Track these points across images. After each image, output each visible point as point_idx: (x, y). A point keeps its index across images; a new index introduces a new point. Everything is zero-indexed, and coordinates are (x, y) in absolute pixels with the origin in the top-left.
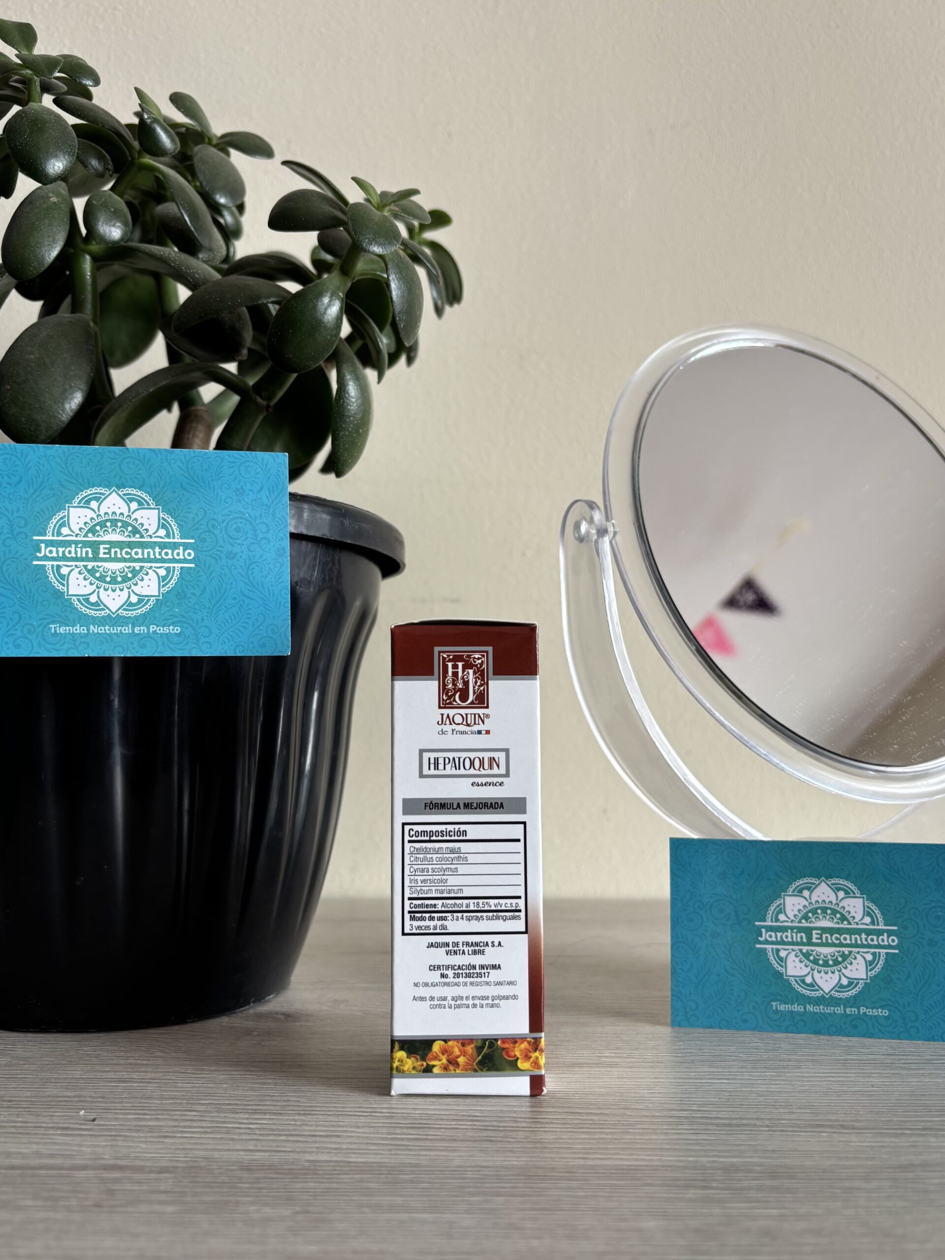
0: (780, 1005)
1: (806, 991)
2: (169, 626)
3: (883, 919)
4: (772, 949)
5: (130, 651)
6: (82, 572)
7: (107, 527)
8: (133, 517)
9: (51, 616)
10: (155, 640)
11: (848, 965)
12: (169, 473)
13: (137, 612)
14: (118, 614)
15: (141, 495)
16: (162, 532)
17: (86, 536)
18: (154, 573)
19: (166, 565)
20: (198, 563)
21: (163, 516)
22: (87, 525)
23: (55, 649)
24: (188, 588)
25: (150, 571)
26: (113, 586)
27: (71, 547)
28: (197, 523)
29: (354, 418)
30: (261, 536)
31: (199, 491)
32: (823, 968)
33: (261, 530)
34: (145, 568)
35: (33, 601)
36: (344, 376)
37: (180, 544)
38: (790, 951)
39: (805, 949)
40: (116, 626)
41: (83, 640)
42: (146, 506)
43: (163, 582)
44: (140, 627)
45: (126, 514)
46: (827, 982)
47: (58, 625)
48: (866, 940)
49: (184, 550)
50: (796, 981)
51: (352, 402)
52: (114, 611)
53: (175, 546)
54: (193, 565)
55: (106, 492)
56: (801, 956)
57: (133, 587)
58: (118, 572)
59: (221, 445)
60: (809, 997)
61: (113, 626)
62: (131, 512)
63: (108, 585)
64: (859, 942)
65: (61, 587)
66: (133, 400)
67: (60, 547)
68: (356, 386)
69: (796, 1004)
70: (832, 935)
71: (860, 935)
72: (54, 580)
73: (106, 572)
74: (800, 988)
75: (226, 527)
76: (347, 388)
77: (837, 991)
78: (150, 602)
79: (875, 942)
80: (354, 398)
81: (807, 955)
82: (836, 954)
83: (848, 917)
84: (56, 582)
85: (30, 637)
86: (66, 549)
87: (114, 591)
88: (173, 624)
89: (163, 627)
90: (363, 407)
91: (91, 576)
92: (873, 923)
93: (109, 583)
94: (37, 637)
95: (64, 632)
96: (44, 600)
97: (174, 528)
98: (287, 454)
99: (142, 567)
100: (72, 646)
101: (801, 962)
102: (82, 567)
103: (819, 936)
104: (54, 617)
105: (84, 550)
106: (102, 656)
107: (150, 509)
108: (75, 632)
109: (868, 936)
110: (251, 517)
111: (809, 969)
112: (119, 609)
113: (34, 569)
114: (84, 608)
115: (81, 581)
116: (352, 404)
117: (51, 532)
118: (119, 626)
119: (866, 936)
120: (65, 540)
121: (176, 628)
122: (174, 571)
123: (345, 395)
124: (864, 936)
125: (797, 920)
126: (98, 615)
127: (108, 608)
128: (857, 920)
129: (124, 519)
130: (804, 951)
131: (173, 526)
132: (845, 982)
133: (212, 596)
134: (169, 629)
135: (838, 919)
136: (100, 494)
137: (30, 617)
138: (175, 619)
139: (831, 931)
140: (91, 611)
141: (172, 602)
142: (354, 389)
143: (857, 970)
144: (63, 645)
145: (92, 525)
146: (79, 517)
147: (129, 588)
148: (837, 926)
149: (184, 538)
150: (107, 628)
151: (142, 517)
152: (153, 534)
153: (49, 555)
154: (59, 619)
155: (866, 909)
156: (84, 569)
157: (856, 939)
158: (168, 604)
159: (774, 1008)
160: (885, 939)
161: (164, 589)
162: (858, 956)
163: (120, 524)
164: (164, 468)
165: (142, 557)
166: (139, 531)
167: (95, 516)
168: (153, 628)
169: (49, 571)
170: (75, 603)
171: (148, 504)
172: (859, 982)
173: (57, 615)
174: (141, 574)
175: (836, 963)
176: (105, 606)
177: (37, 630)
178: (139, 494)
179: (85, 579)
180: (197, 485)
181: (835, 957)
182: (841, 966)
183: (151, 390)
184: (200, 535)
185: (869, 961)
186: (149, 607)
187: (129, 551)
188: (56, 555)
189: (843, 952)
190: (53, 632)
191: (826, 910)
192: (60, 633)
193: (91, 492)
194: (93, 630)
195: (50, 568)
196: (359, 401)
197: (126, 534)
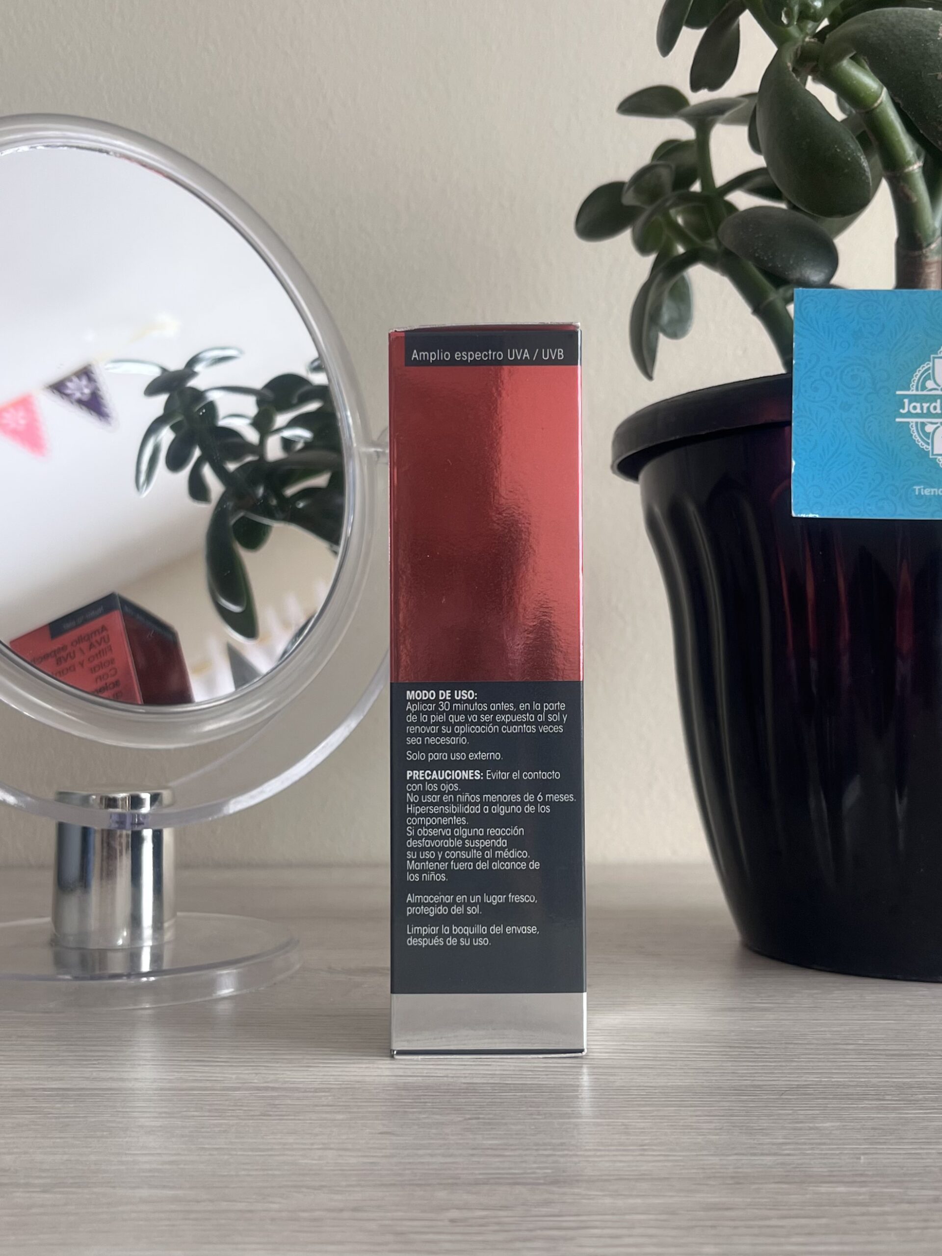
9: (915, 477)
23: (920, 512)
27: (936, 403)
35: (896, 461)
47: (922, 487)
65: (925, 445)
67: (924, 402)
72: (919, 438)
84: (920, 440)
85: (893, 499)
86: (930, 404)
94: (900, 498)
95: (929, 494)
96: (908, 460)
104: (918, 478)
108: (940, 494)
113: (898, 425)
117: (915, 387)
120: (930, 395)
137: (893, 478)
144: (928, 507)
153: (913, 411)
154: (922, 478)
169: (912, 429)
170: (940, 463)
173: (921, 475)
177: (901, 491)
188: (920, 412)
190: (917, 494)
192: (925, 495)
195: (914, 426)
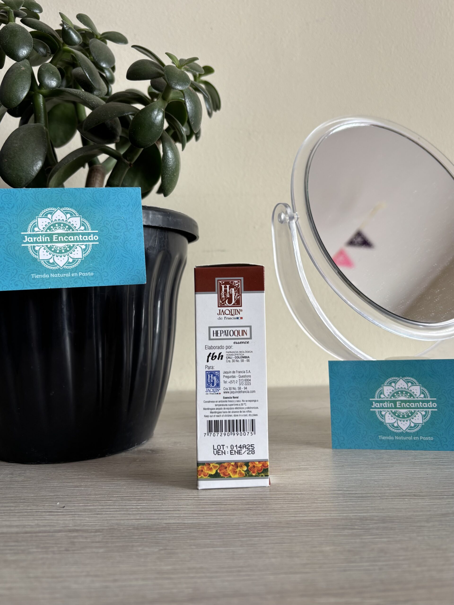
0: (383, 437)
1: (395, 430)
2: (88, 272)
3: (430, 395)
4: (378, 411)
5: (70, 285)
6: (45, 248)
7: (56, 226)
8: (68, 221)
9: (32, 270)
10: (81, 279)
11: (414, 417)
12: (84, 199)
13: (72, 266)
14: (64, 268)
15: (72, 210)
16: (83, 228)
17: (46, 231)
18: (80, 247)
19: (85, 243)
20: (100, 242)
21: (83, 220)
22: (47, 226)
23: (34, 286)
24: (96, 254)
25: (78, 247)
26: (60, 254)
27: (39, 237)
28: (99, 223)
29: (171, 168)
30: (129, 227)
31: (99, 207)
32: (402, 419)
33: (129, 225)
34: (75, 245)
35: (23, 263)
36: (166, 148)
37: (91, 233)
38: (387, 411)
39: (393, 410)
40: (63, 274)
41: (47, 281)
42: (74, 216)
43: (84, 252)
44: (74, 273)
45: (65, 220)
46: (404, 425)
47: (35, 274)
48: (422, 405)
49: (93, 236)
50: (390, 426)
51: (170, 161)
52: (61, 266)
53: (89, 234)
54: (98, 243)
55: (55, 210)
56: (392, 414)
57: (70, 255)
58: (62, 248)
59: (109, 184)
60: (396, 433)
61: (61, 273)
62: (67, 219)
63: (58, 254)
64: (419, 406)
65: (36, 256)
66: (66, 164)
67: (34, 237)
68: (172, 153)
69: (390, 436)
70: (406, 404)
71: (419, 403)
72: (32, 253)
73: (57, 248)
74: (392, 429)
75: (113, 224)
76: (168, 154)
77: (409, 429)
78: (78, 261)
79: (426, 406)
80: (171, 159)
81: (394, 413)
82: (408, 412)
83: (413, 395)
84: (33, 254)
85: (22, 280)
86: (37, 238)
87: (61, 257)
88: (90, 271)
89: (85, 273)
90: (175, 163)
91: (50, 250)
92: (425, 397)
93: (59, 253)
94: (25, 280)
96: (28, 263)
97: (88, 226)
98: (140, 188)
99: (74, 245)
100: (43, 284)
101: (392, 416)
102: (45, 246)
103: (400, 404)
104: (33, 270)
105: (46, 238)
106: (57, 288)
107: (76, 217)
108: (43, 277)
109: (423, 403)
110: (125, 219)
111: (396, 420)
112: (64, 265)
113: (23, 248)
114: (47, 266)
115: (45, 253)
116: (170, 162)
117: (29, 230)
118: (64, 273)
119: (422, 403)
120: (37, 234)
121: (91, 273)
122: (89, 246)
123: (167, 157)
124: (421, 403)
125: (389, 397)
126: (54, 268)
127: (59, 265)
128: (417, 396)
129: (64, 222)
130: (393, 411)
131: (88, 225)
132: (412, 425)
133: (108, 257)
134: (88, 274)
135: (409, 396)
136: (52, 211)
137: (22, 271)
138: (91, 269)
139: (405, 402)
140: (50, 267)
141: (89, 261)
142: (171, 154)
143: (418, 419)
144: (38, 283)
145: (49, 226)
146: (43, 222)
147: (68, 255)
148: (408, 399)
149: (93, 230)
150: (59, 274)
151: (73, 221)
152: (78, 229)
153: (29, 241)
154: (35, 271)
155: (422, 391)
156: (46, 247)
157: (417, 405)
158: (87, 262)
159: (380, 439)
160: (431, 405)
161: (85, 255)
162: (418, 413)
163: (62, 225)
164: (82, 197)
165: (73, 240)
166: (72, 228)
167: (50, 221)
168: (80, 273)
169: (29, 249)
170: (43, 263)
171: (75, 214)
172: (419, 425)
173: (35, 269)
174: (73, 248)
175: (408, 416)
176: (57, 264)
177: (26, 277)
178: (71, 210)
179: (47, 252)
180: (98, 204)
181: (408, 414)
182: (410, 417)
183: (74, 159)
184: (101, 228)
185: (423, 415)
186: (78, 264)
187: (67, 237)
188: (32, 241)
189: (411, 411)
190: (33, 278)
191: (402, 392)
192: (37, 278)
193: (48, 210)
194: (52, 276)
195: (30, 247)
196: (173, 160)
197: (65, 229)
